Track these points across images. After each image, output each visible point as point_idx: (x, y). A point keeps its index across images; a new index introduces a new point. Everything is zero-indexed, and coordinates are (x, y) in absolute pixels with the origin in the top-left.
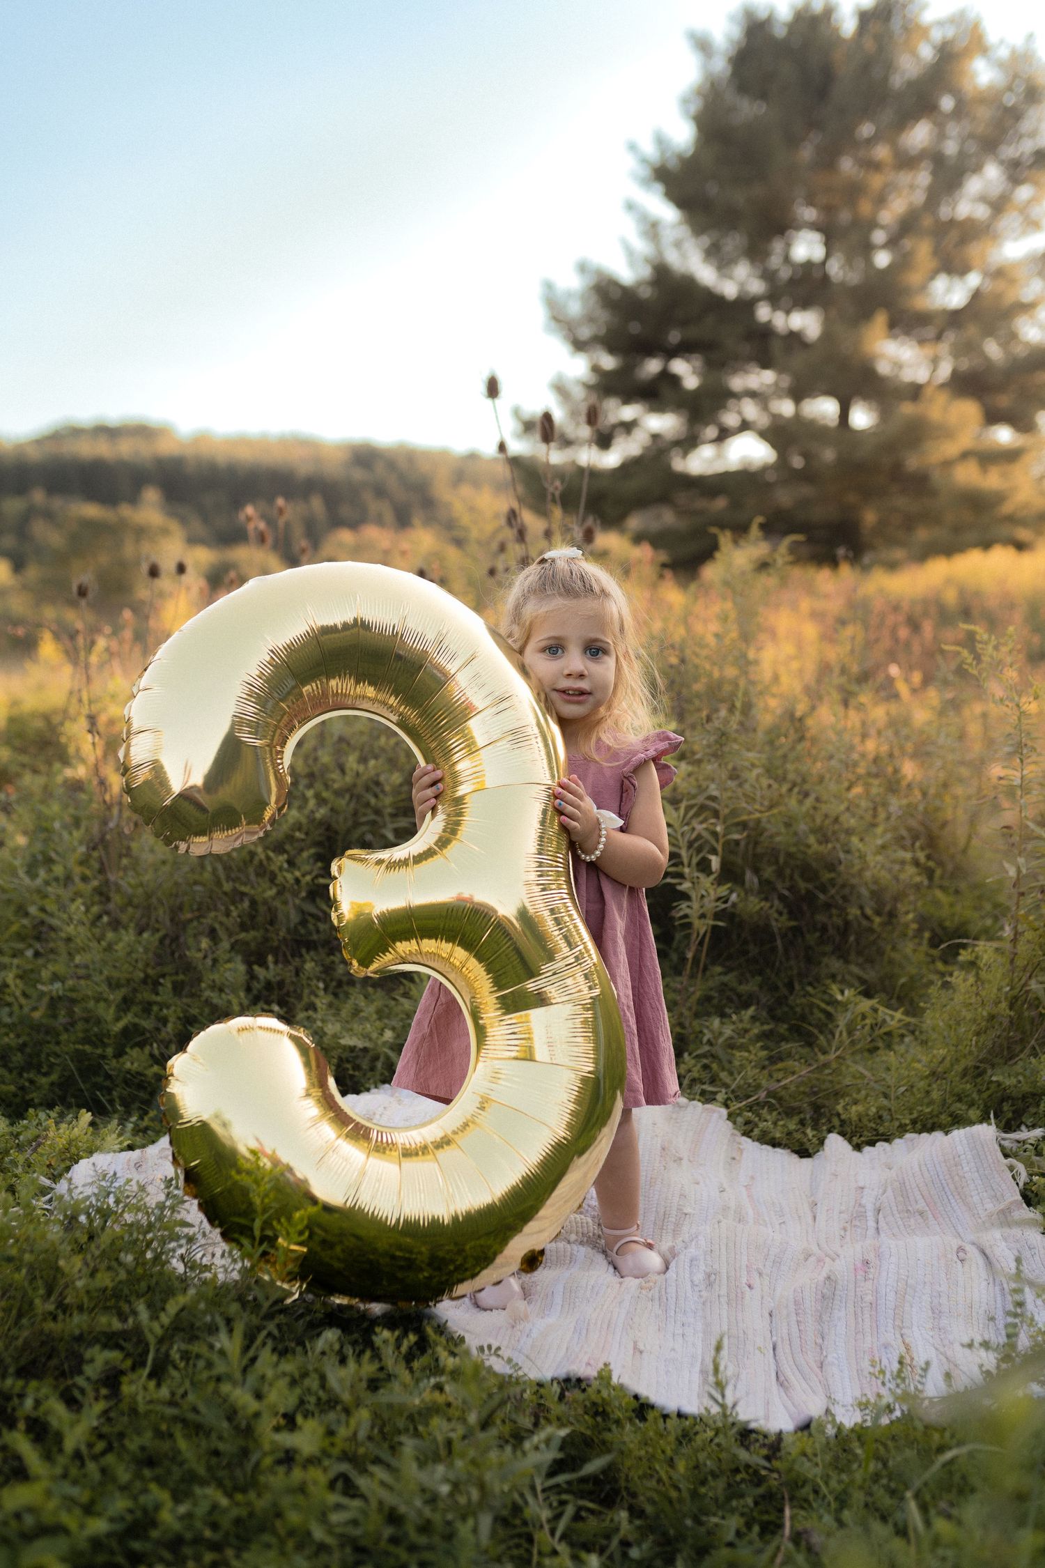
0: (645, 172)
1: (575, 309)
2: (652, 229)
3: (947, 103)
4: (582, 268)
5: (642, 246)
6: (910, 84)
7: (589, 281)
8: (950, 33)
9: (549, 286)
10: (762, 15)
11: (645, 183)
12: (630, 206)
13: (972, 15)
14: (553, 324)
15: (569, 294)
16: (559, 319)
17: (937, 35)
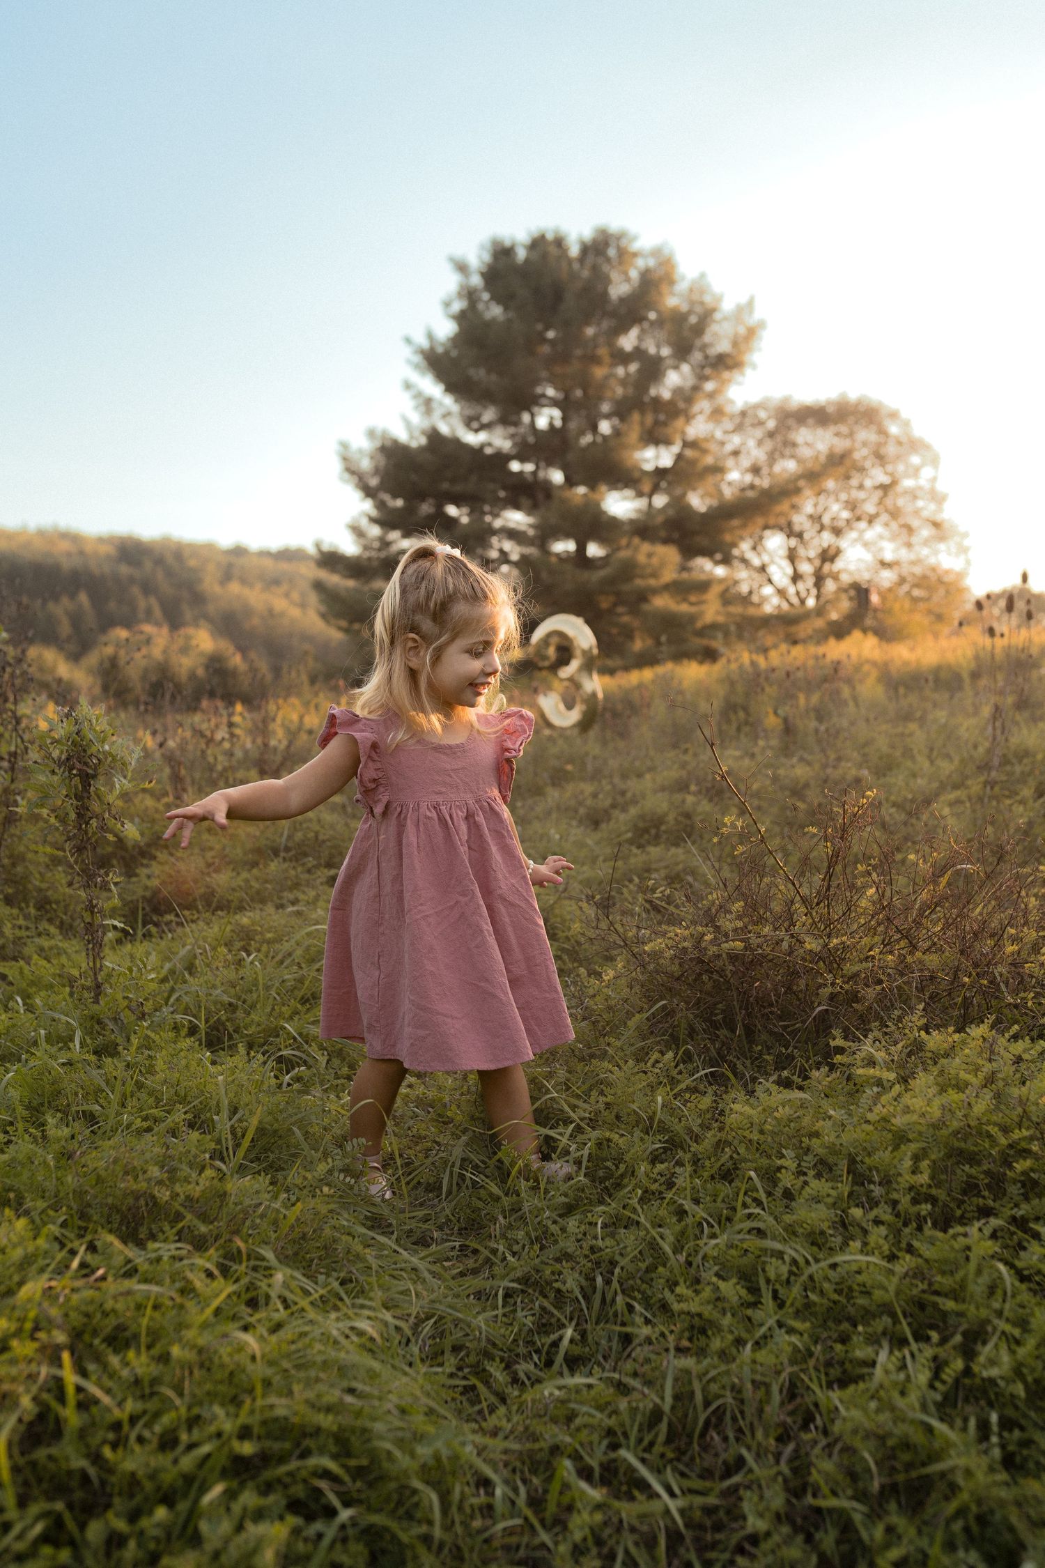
0: (418, 359)
1: (366, 464)
2: (427, 404)
3: (652, 316)
4: (371, 434)
5: (416, 418)
6: (622, 300)
7: (378, 444)
8: (651, 263)
9: (344, 446)
10: (508, 243)
11: (417, 367)
12: (408, 386)
13: (666, 252)
14: (347, 475)
15: (360, 451)
16: (351, 470)
17: (641, 263)
